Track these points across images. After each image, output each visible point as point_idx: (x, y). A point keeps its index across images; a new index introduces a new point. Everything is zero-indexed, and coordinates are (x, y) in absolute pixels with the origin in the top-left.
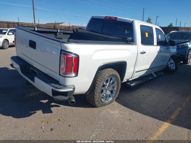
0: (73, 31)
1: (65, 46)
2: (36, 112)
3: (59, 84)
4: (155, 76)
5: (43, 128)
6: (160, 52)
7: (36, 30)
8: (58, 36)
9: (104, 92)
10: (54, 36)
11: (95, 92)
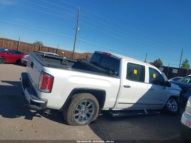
0: (78, 60)
1: (45, 68)
2: (20, 117)
3: (37, 97)
4: (146, 112)
5: (16, 128)
6: (151, 90)
7: (45, 55)
8: (64, 62)
9: (80, 113)
10: (60, 62)
11: (68, 111)
